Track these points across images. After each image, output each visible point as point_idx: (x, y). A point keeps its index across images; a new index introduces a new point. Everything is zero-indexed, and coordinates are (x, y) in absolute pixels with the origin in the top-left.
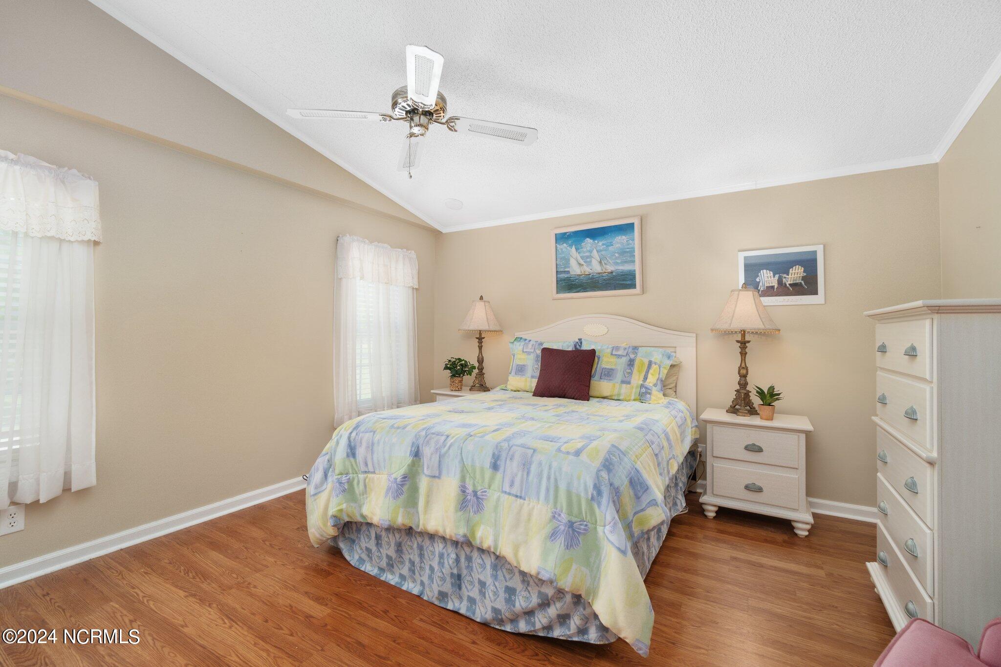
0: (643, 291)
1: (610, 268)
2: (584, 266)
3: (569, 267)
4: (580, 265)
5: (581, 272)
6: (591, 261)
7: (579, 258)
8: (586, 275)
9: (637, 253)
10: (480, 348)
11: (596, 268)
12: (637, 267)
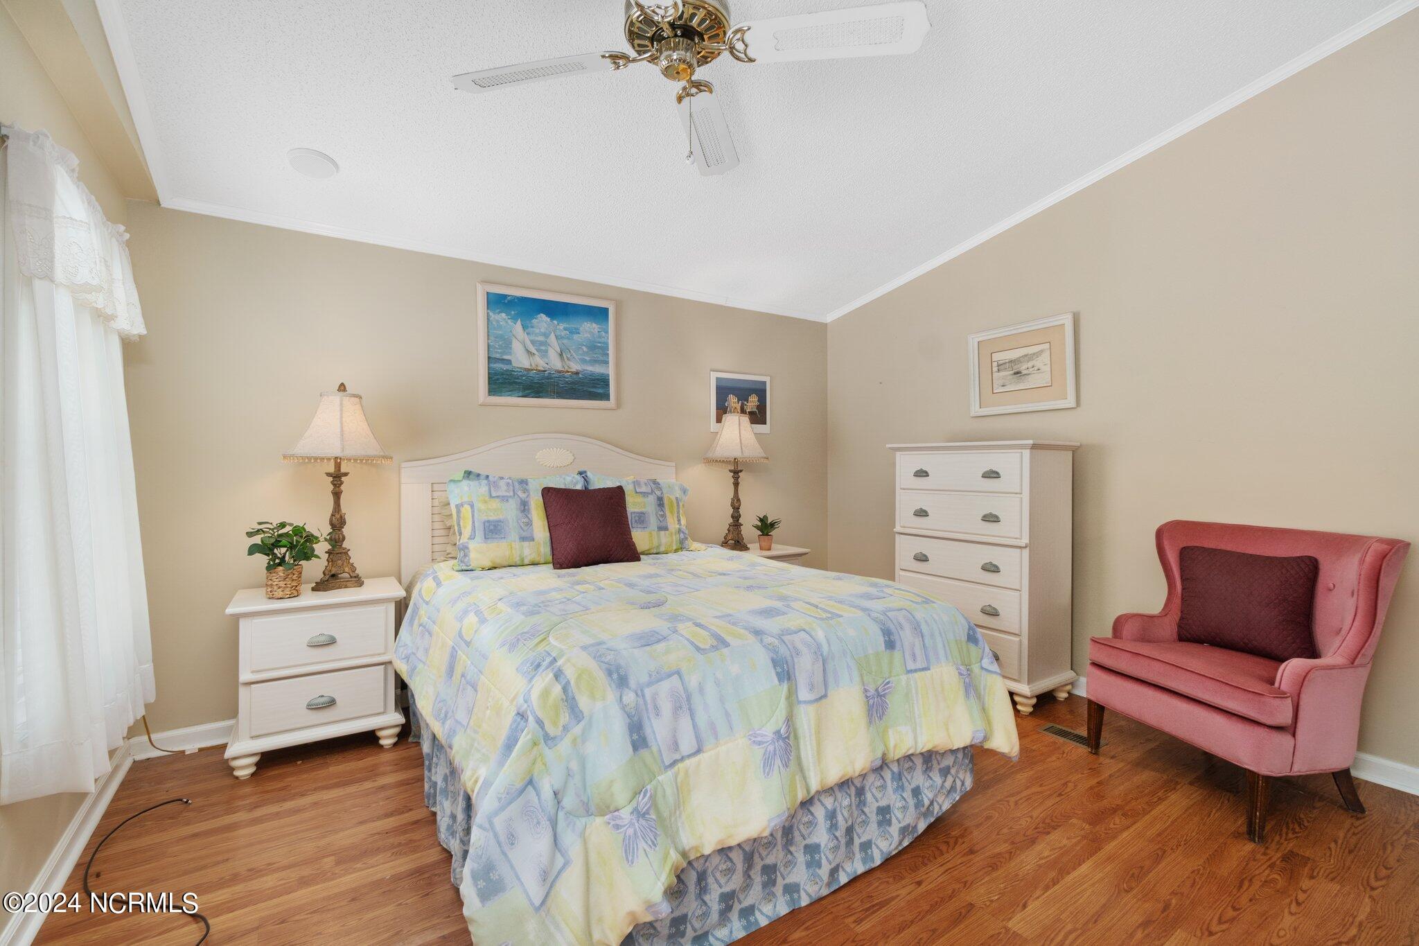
0: (619, 405)
1: (575, 367)
2: (536, 356)
3: (510, 354)
4: (529, 353)
5: (531, 365)
6: (546, 351)
7: (528, 343)
8: (539, 371)
9: (611, 352)
10: (337, 495)
11: (553, 362)
12: (611, 372)
